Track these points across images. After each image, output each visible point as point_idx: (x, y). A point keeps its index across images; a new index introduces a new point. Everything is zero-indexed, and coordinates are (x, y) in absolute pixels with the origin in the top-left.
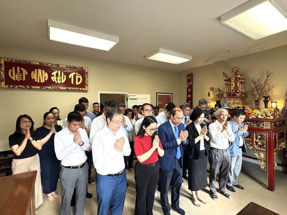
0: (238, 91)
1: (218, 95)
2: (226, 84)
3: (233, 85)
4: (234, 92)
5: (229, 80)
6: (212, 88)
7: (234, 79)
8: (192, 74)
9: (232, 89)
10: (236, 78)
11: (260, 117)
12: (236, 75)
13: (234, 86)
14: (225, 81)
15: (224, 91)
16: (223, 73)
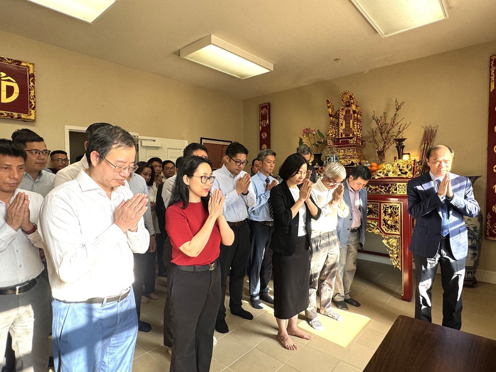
0: (351, 136)
1: (317, 143)
2: (332, 123)
3: (342, 124)
4: (344, 136)
5: (336, 116)
6: (307, 129)
7: (344, 113)
8: (269, 103)
9: (341, 131)
10: (348, 112)
12: (347, 106)
13: (344, 127)
14: (330, 116)
15: (328, 135)
16: (328, 101)
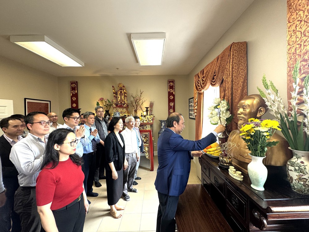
0: (123, 103)
1: (106, 105)
2: (115, 96)
3: (119, 97)
4: (120, 103)
5: (116, 93)
6: (102, 98)
7: (119, 92)
8: (77, 82)
9: (118, 101)
10: (121, 92)
11: (145, 122)
12: (121, 90)
13: (120, 99)
14: (114, 93)
15: (113, 102)
16: (113, 86)
